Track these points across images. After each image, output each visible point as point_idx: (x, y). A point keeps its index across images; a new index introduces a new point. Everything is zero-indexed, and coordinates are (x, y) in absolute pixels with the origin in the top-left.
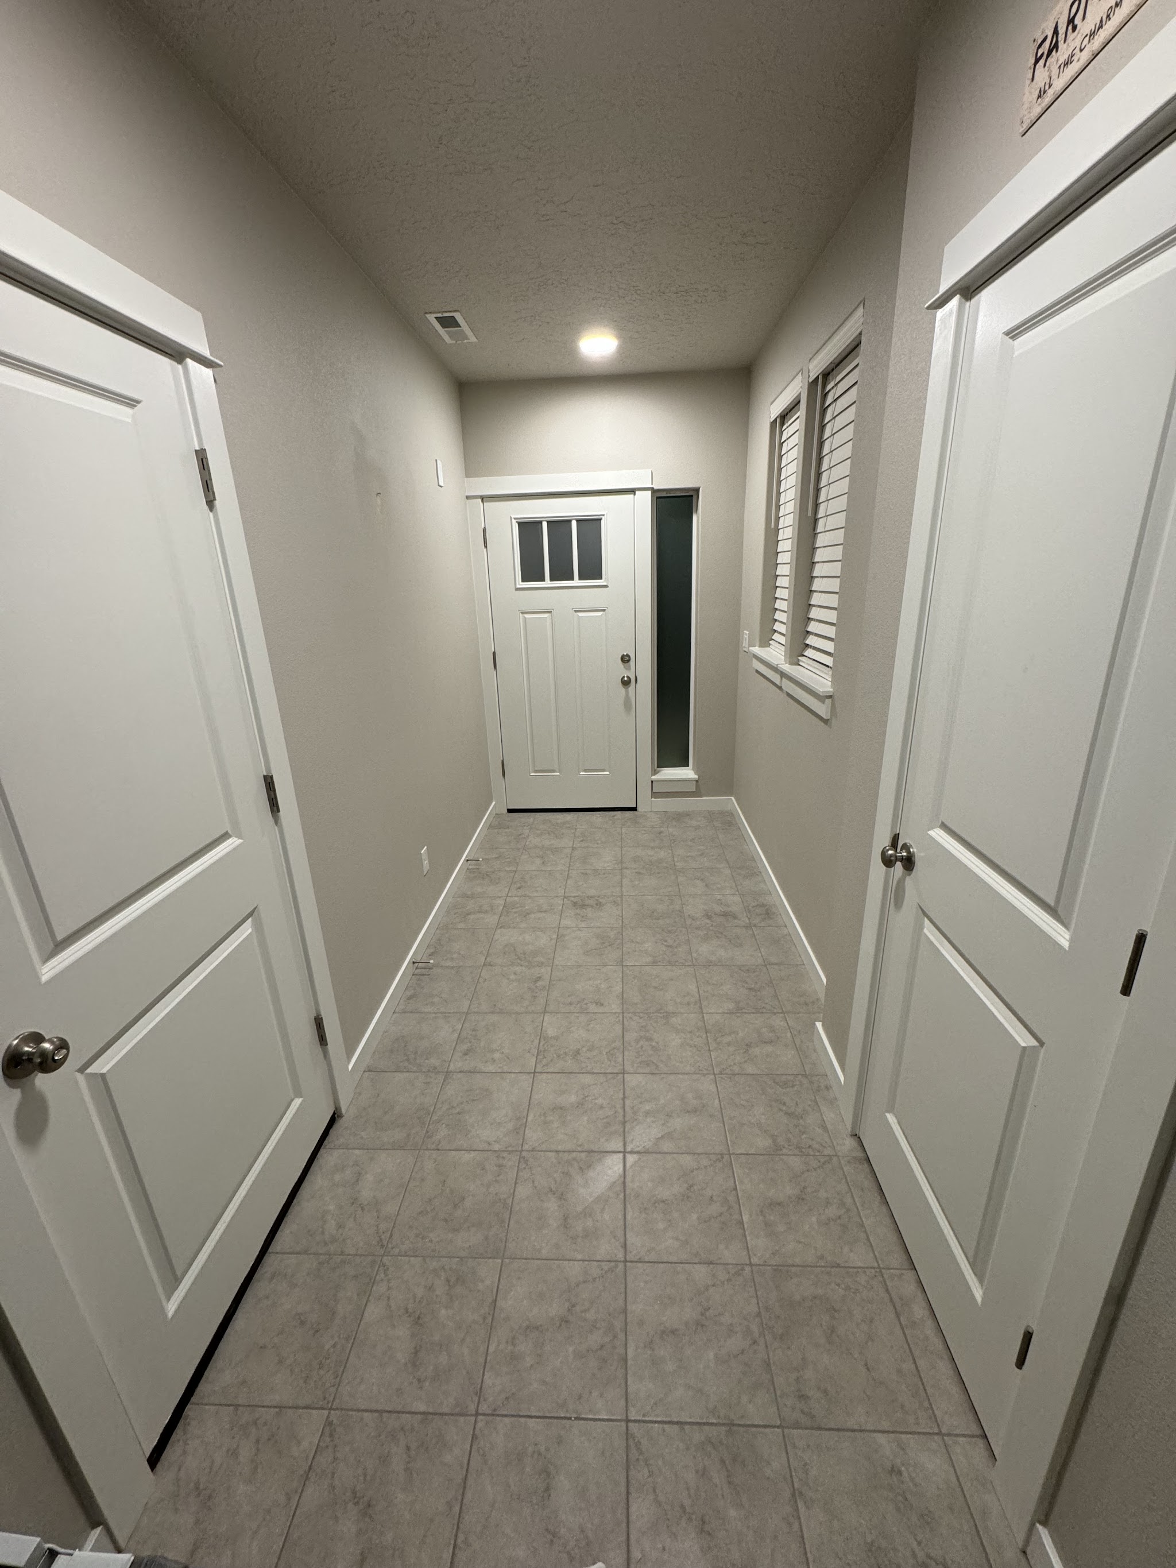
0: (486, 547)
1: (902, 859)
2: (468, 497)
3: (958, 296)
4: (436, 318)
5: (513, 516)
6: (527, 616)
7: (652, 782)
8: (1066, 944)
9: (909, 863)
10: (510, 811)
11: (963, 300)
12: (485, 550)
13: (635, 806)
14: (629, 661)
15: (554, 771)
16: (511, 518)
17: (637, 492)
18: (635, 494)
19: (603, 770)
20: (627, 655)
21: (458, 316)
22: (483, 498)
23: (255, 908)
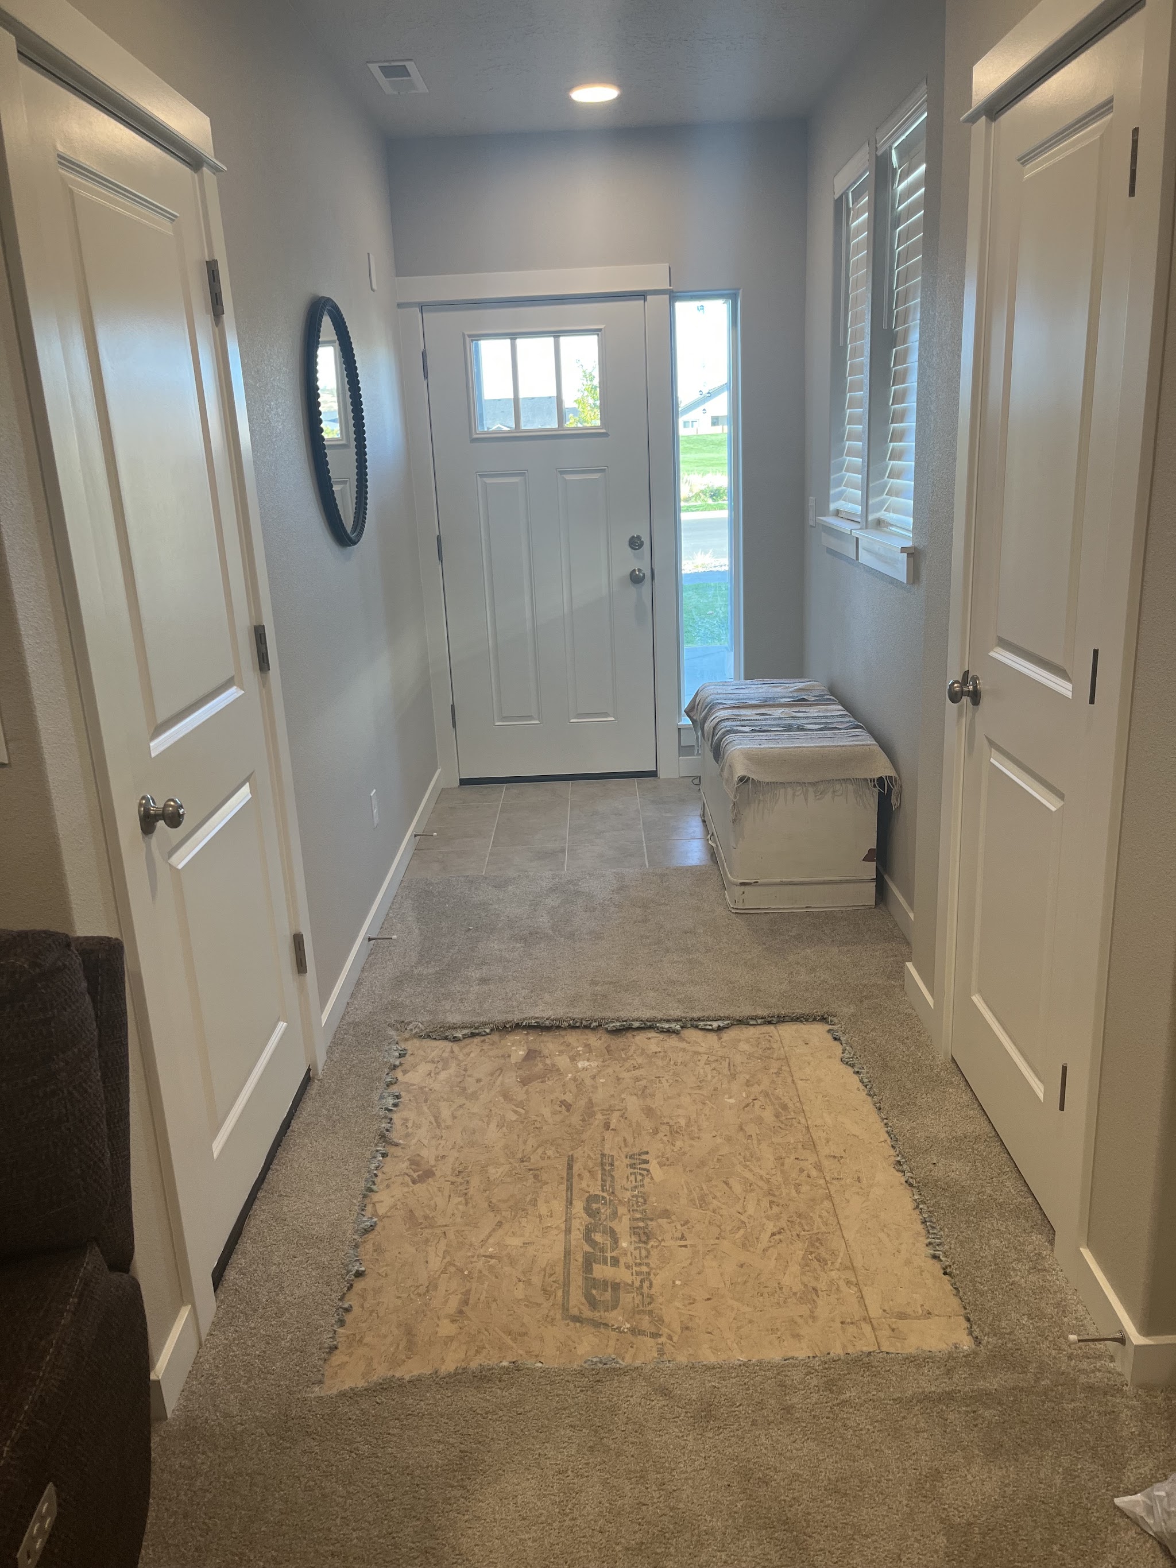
0: (426, 377)
1: (968, 693)
2: (400, 305)
3: (984, 117)
4: (379, 67)
5: (466, 333)
6: (488, 480)
7: (679, 729)
8: (1069, 695)
9: (975, 697)
10: (464, 782)
11: (989, 120)
12: (425, 382)
13: (655, 769)
14: (641, 545)
15: (530, 718)
16: (464, 335)
17: (649, 297)
18: (645, 300)
19: (606, 715)
20: (639, 537)
21: (411, 66)
22: (422, 307)
23: (253, 773)
